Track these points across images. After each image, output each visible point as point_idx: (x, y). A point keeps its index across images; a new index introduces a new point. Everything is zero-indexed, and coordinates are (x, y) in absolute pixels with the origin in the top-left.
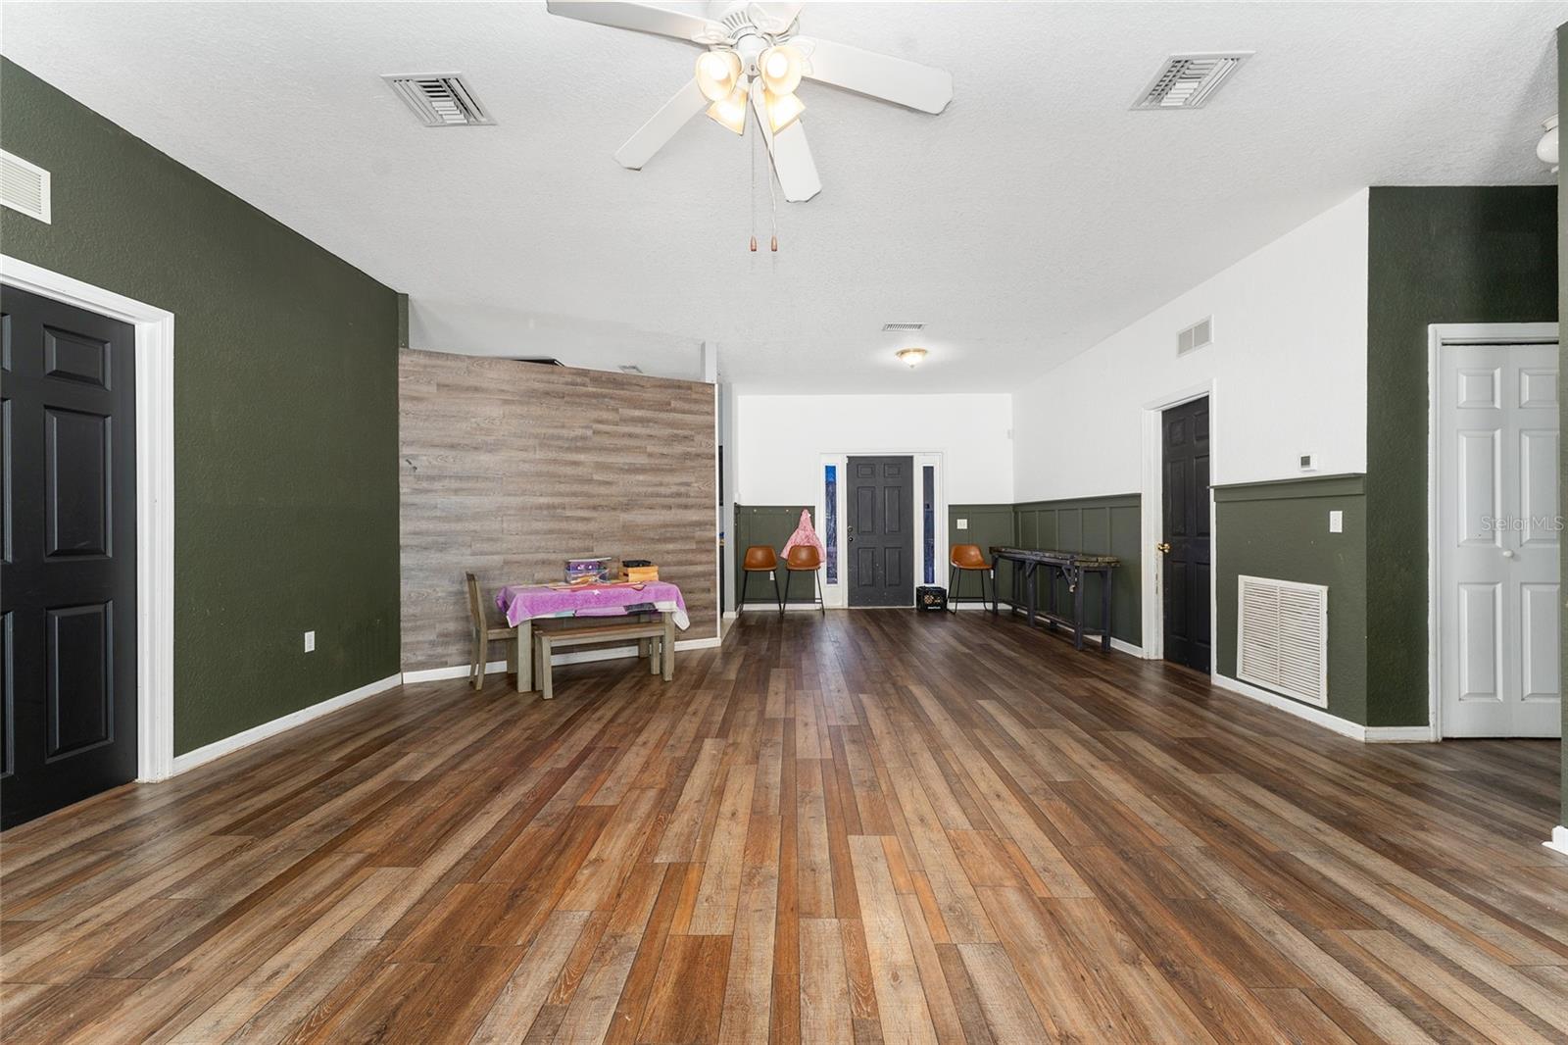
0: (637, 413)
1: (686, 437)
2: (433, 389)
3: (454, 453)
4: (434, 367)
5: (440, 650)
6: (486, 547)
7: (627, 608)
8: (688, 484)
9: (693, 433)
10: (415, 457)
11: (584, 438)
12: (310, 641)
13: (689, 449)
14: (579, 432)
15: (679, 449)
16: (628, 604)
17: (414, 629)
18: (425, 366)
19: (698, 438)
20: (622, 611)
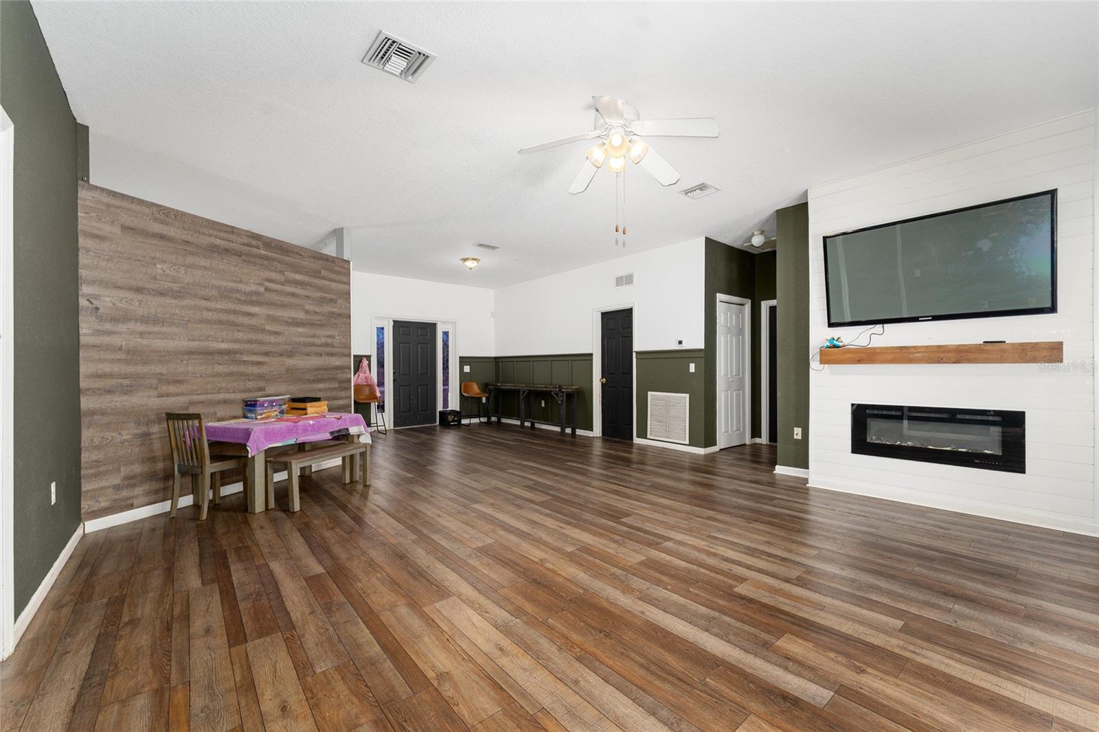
0: (298, 277)
1: (331, 300)
2: (117, 230)
3: (140, 297)
4: (117, 207)
5: (125, 493)
6: (172, 389)
7: (332, 433)
8: (332, 337)
9: (335, 297)
10: (96, 297)
11: (258, 293)
13: (334, 310)
14: (254, 288)
15: (327, 309)
16: (332, 430)
17: (96, 476)
18: (108, 206)
19: (340, 301)
20: (328, 436)
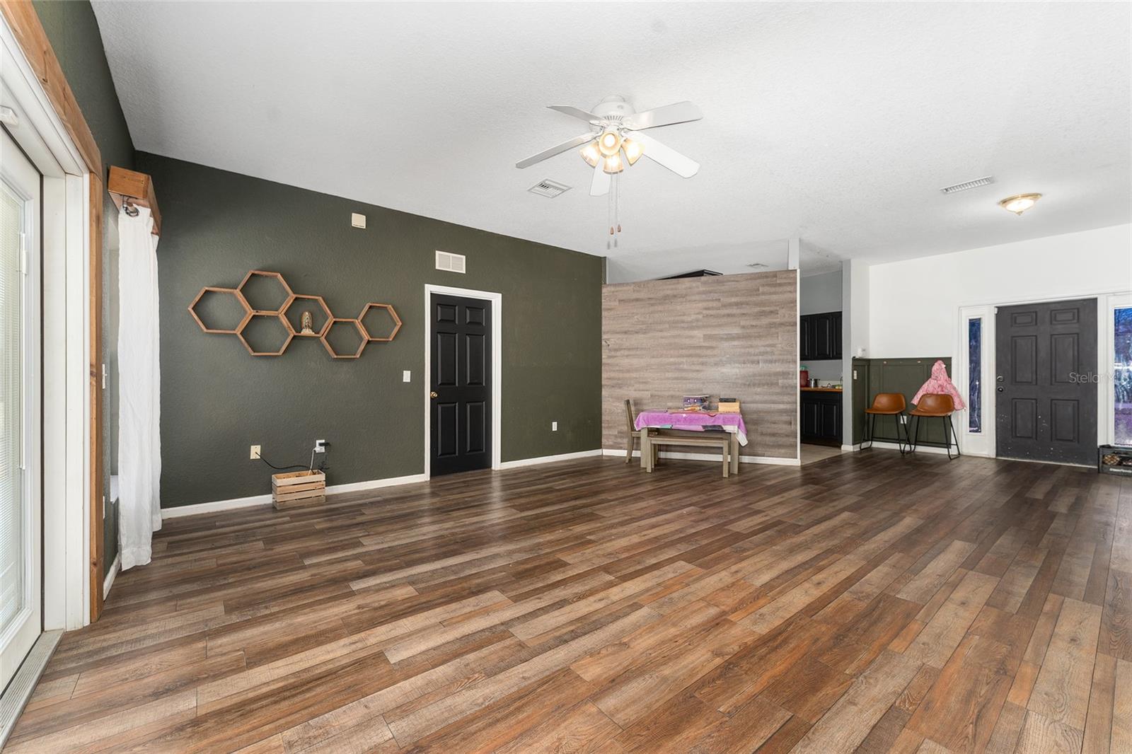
0: (734, 300)
1: (772, 312)
2: (617, 303)
3: (626, 336)
4: (617, 291)
5: (619, 440)
6: (642, 387)
7: (704, 427)
8: (773, 346)
9: (775, 308)
10: (608, 339)
11: (697, 320)
12: (555, 426)
13: (775, 320)
14: (693, 317)
15: (765, 321)
16: (704, 424)
17: (609, 428)
18: (613, 292)
19: (781, 312)
20: (701, 429)
